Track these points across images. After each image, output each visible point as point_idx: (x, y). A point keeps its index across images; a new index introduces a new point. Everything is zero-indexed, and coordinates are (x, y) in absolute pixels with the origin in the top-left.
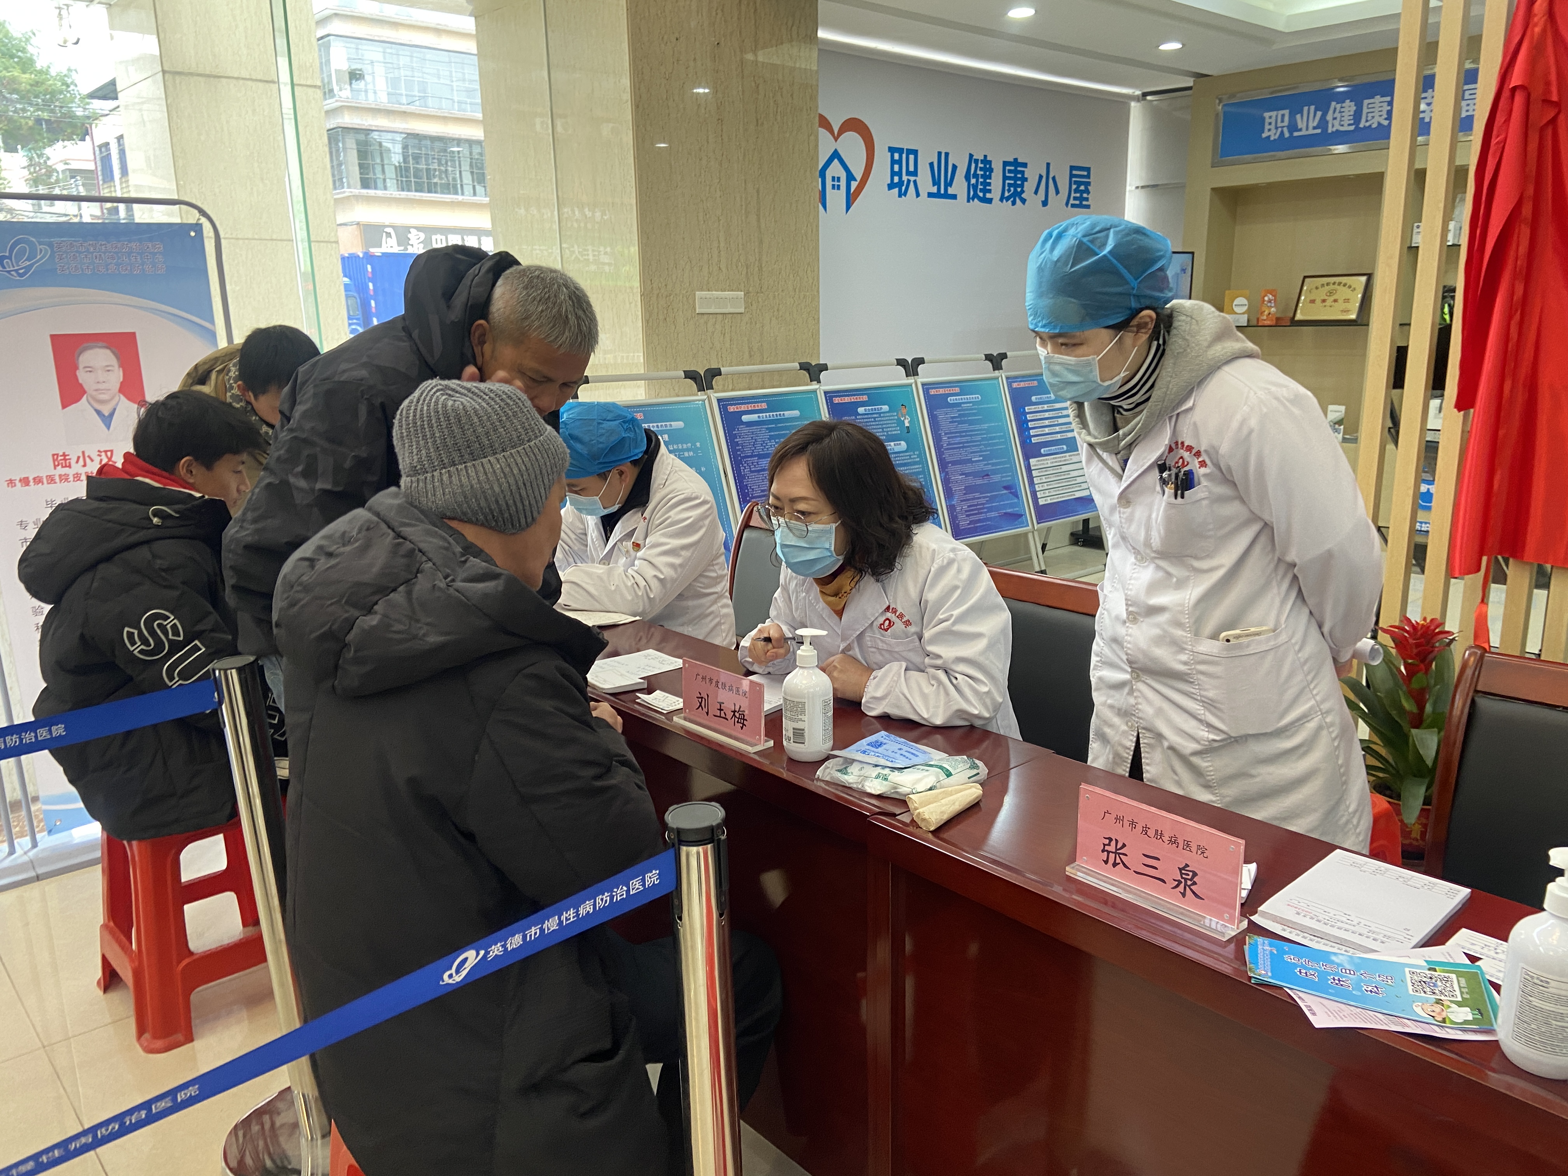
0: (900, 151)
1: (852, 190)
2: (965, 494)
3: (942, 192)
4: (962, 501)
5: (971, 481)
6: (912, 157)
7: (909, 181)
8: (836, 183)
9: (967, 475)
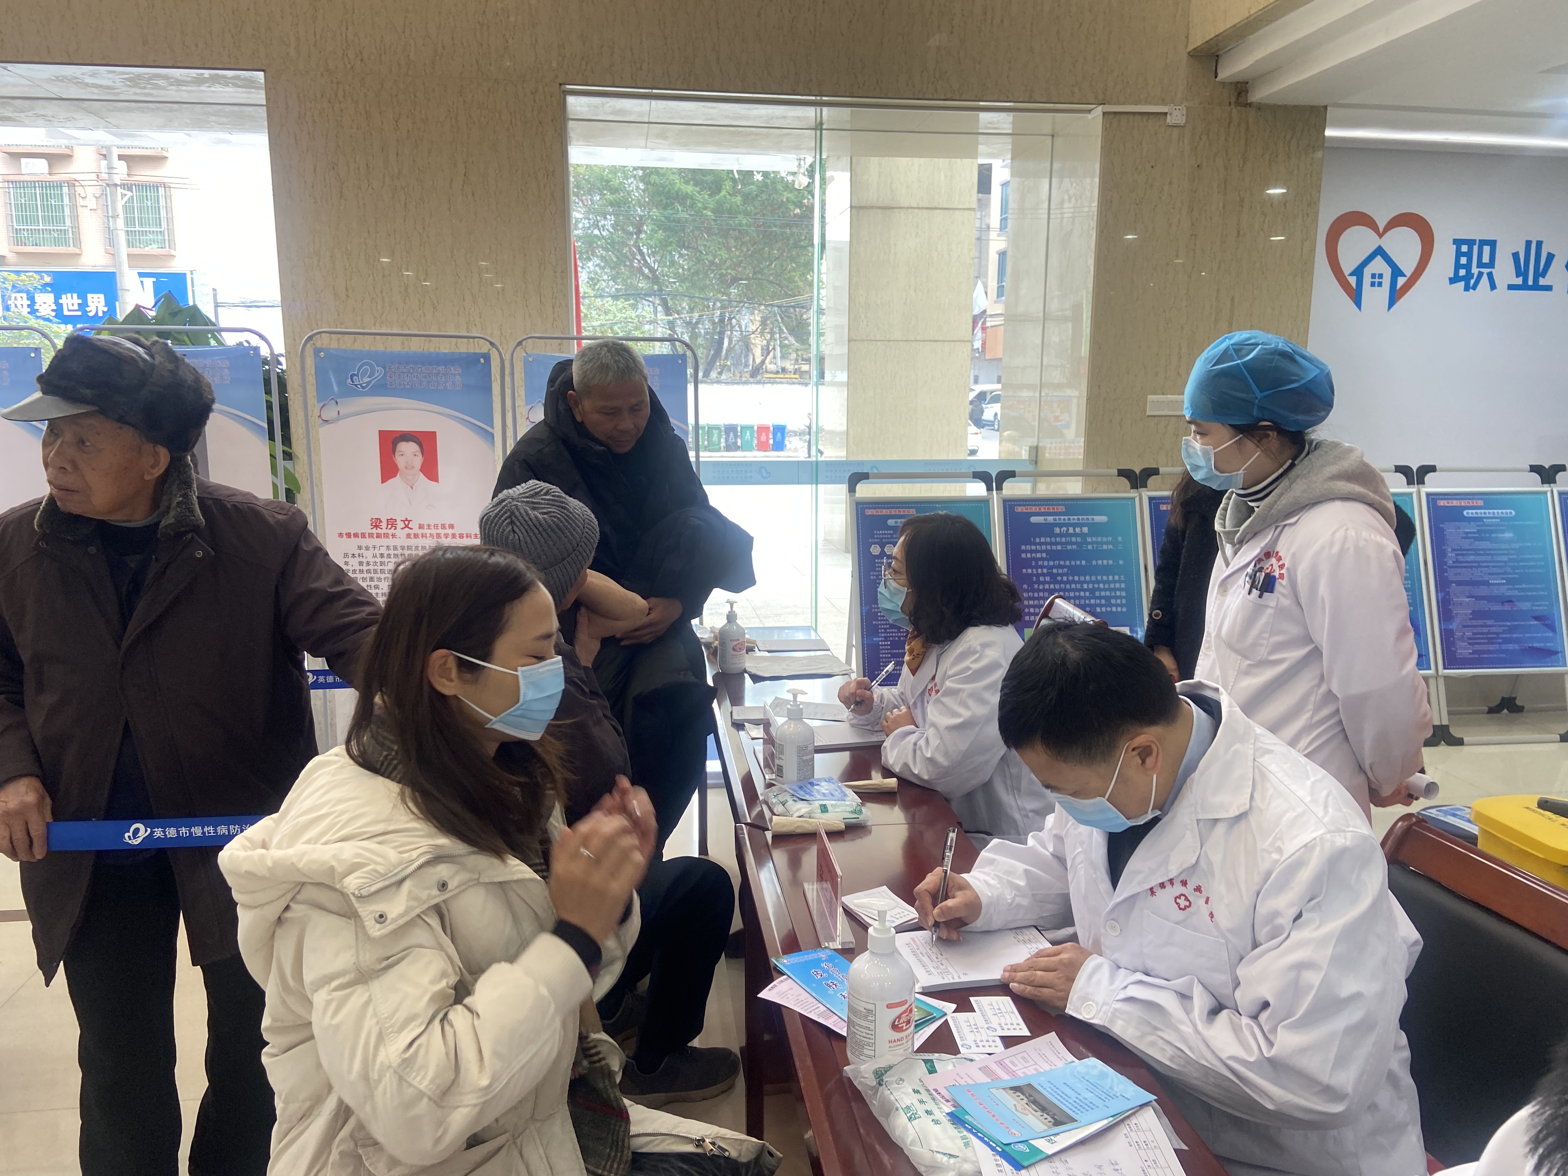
0: (1470, 243)
1: (1398, 287)
2: (1470, 619)
3: (1530, 283)
4: (1464, 626)
5: (1484, 605)
6: (1487, 249)
7: (1481, 274)
8: (1377, 280)
9: (1477, 598)
